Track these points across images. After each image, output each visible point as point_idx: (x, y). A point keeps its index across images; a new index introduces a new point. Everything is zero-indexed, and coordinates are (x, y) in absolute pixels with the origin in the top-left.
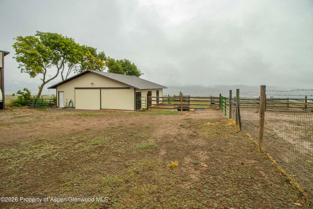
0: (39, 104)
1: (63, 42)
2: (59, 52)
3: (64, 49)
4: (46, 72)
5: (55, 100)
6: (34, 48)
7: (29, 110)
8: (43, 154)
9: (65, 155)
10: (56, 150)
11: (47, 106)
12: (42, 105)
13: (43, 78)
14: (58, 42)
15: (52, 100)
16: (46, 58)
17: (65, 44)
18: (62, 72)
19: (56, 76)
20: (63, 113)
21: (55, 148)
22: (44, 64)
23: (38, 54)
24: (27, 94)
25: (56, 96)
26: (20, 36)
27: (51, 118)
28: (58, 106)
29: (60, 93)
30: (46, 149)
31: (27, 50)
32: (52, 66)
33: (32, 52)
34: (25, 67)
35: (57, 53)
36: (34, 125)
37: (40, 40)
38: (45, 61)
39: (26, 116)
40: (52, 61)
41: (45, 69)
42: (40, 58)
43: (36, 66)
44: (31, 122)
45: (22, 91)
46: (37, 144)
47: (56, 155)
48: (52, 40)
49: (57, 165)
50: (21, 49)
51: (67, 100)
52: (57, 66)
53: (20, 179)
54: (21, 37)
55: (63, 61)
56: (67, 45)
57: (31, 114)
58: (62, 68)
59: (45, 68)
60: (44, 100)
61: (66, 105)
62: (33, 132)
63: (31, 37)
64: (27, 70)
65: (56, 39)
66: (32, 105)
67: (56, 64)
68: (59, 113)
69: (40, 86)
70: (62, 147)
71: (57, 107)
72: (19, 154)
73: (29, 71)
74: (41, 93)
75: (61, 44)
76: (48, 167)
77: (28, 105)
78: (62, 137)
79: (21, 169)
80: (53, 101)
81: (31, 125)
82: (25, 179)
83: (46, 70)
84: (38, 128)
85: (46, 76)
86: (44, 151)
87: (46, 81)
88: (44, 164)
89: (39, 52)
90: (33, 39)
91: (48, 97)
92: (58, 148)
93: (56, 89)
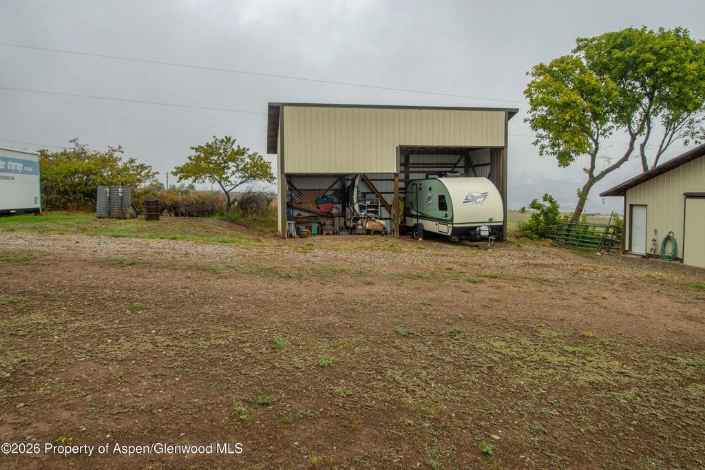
0: (578, 237)
1: (651, 49)
2: (637, 84)
3: (651, 73)
4: (597, 149)
5: (619, 230)
6: (570, 86)
7: (555, 250)
8: (592, 378)
9: (656, 403)
10: (626, 380)
11: (596, 244)
12: (584, 242)
13: (588, 167)
14: (634, 52)
15: (611, 230)
16: (598, 109)
17: (655, 53)
18: (643, 146)
19: (625, 159)
20: (644, 272)
21: (623, 370)
22: (593, 127)
23: (580, 100)
24: (550, 210)
25: (621, 218)
26: (538, 64)
27: (609, 279)
28: (627, 248)
29: (635, 210)
30: (601, 365)
31: (554, 95)
32: (613, 131)
33: (566, 98)
34: (548, 140)
35: (630, 87)
36: (568, 292)
37: (585, 63)
38: (596, 116)
39: (549, 266)
40: (614, 116)
41: (596, 142)
42: (584, 111)
43: (574, 133)
44: (560, 281)
45: (541, 201)
46: (577, 344)
47: (629, 394)
48: (617, 54)
49: (630, 425)
50: (541, 96)
51: (656, 231)
52: (630, 128)
53: (542, 419)
54: (542, 66)
55: (648, 112)
56: (661, 57)
57: (558, 261)
58: (646, 131)
59: (595, 138)
60: (590, 229)
61: (653, 247)
62: (565, 309)
63: (562, 60)
64: (553, 148)
65: (628, 46)
66: (562, 239)
67: (628, 121)
68: (630, 270)
69: (581, 190)
70: (645, 376)
71: (625, 252)
72: (538, 355)
73: (556, 149)
74: (582, 207)
75: (643, 56)
76: (605, 419)
77: (552, 238)
78: (642, 346)
79: (542, 394)
80: (614, 234)
81: (561, 290)
82: (553, 426)
83: (597, 144)
84: (577, 301)
85: (597, 161)
86: (595, 370)
87: (596, 174)
88: (595, 405)
89: (582, 96)
90: (568, 63)
91: (598, 219)
92: (633, 374)
93: (623, 197)
